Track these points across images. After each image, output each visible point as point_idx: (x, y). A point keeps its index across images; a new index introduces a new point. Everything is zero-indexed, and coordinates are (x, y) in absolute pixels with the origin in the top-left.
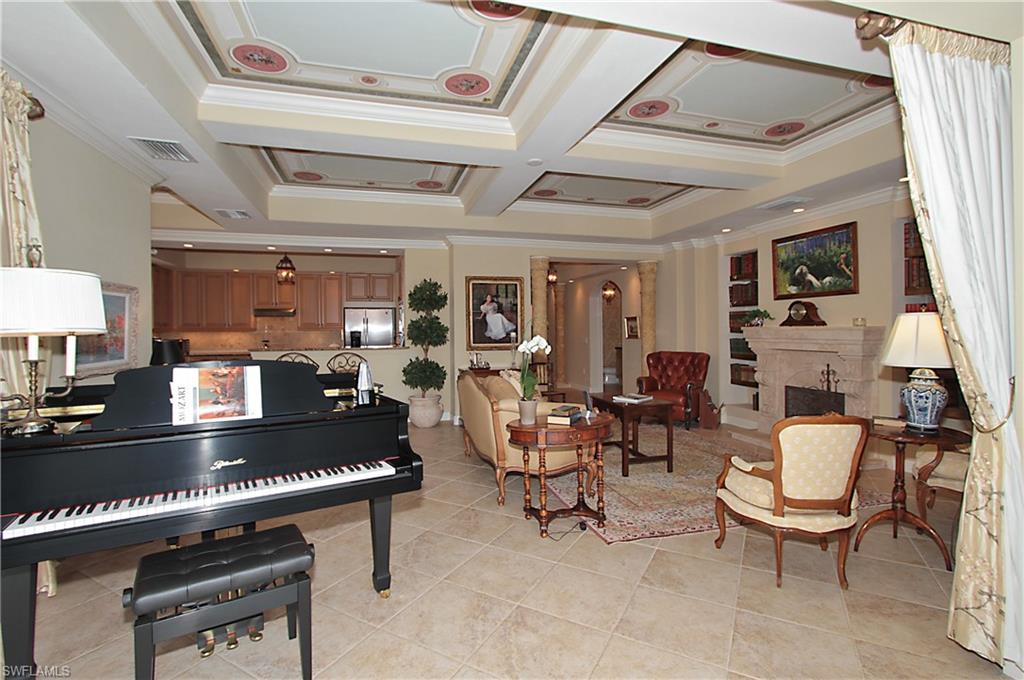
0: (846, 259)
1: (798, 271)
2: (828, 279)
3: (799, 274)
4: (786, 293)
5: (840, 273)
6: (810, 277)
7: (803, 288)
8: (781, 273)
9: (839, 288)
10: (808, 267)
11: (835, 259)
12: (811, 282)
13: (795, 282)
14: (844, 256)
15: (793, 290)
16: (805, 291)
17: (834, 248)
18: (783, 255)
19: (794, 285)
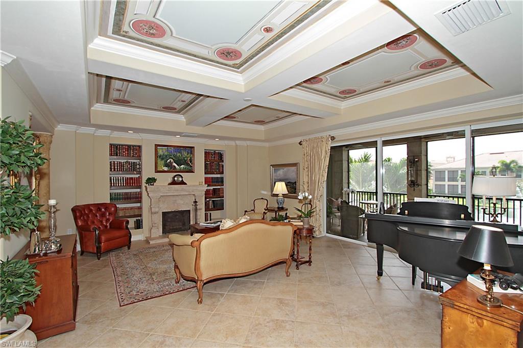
0: (190, 160)
1: (168, 161)
2: (182, 166)
3: (169, 162)
4: (161, 170)
5: (188, 164)
6: (174, 164)
7: (171, 169)
8: (159, 160)
9: (187, 170)
10: (174, 160)
11: (186, 159)
12: (175, 166)
13: (166, 165)
14: (189, 158)
15: (166, 169)
16: (171, 170)
17: (186, 154)
18: (160, 152)
19: (166, 167)
